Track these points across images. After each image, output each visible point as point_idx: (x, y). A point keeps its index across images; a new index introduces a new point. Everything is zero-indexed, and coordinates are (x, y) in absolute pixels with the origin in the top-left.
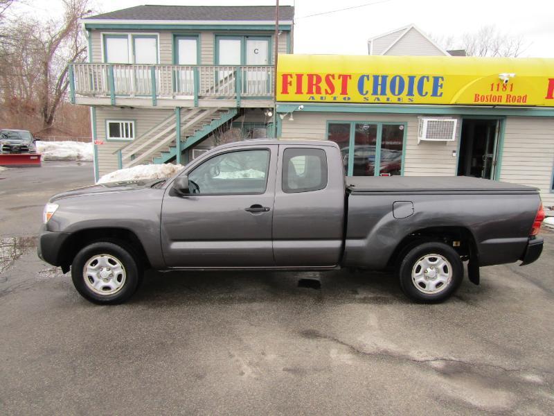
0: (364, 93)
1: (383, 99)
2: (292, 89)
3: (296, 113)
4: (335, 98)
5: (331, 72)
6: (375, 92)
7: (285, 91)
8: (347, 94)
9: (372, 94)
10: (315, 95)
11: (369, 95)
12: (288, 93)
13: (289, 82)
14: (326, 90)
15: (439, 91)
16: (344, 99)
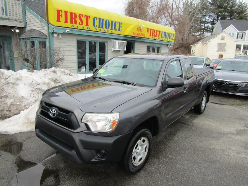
0: (95, 26)
1: (102, 30)
2: (62, 19)
3: (65, 34)
4: (83, 27)
5: (81, 13)
6: (99, 27)
7: (58, 20)
8: (88, 26)
10: (74, 24)
11: (97, 28)
12: (60, 22)
13: (60, 15)
14: (79, 23)
15: (121, 29)
16: (87, 28)
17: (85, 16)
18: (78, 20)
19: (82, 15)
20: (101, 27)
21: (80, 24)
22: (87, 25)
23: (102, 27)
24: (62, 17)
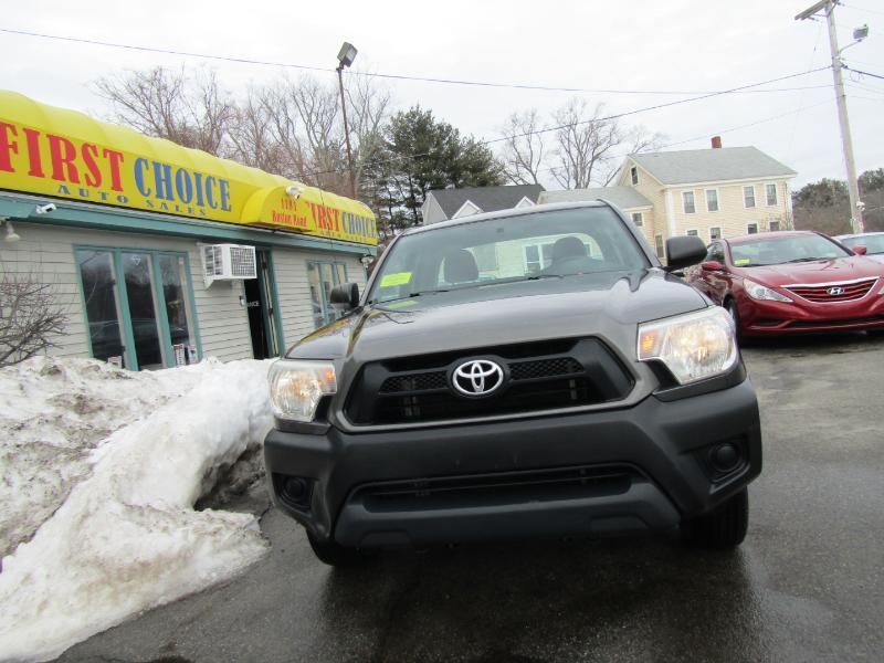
0: (146, 192)
2: (20, 160)
4: (103, 196)
5: (91, 141)
8: (121, 190)
10: (68, 184)
11: (152, 197)
12: (13, 171)
13: (10, 143)
15: (228, 203)
16: (119, 198)
17: (105, 151)
18: (82, 168)
19: (94, 148)
20: (165, 195)
21: (89, 183)
22: (117, 186)
23: (170, 198)
24: (16, 152)
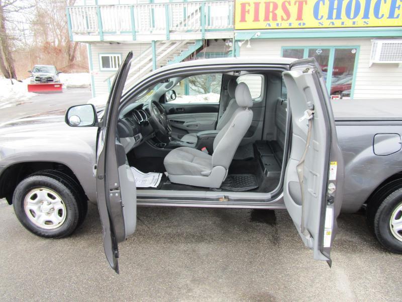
0: (319, 18)
1: (338, 23)
3: (253, 40)
4: (290, 24)
6: (330, 17)
7: (243, 19)
9: (328, 19)
10: (271, 22)
11: (323, 20)
13: (247, 10)
14: (282, 17)
16: (300, 24)
17: (295, 2)
18: (280, 12)
19: (289, 2)
20: (334, 16)
21: (283, 19)
23: (338, 18)
24: (249, 13)
